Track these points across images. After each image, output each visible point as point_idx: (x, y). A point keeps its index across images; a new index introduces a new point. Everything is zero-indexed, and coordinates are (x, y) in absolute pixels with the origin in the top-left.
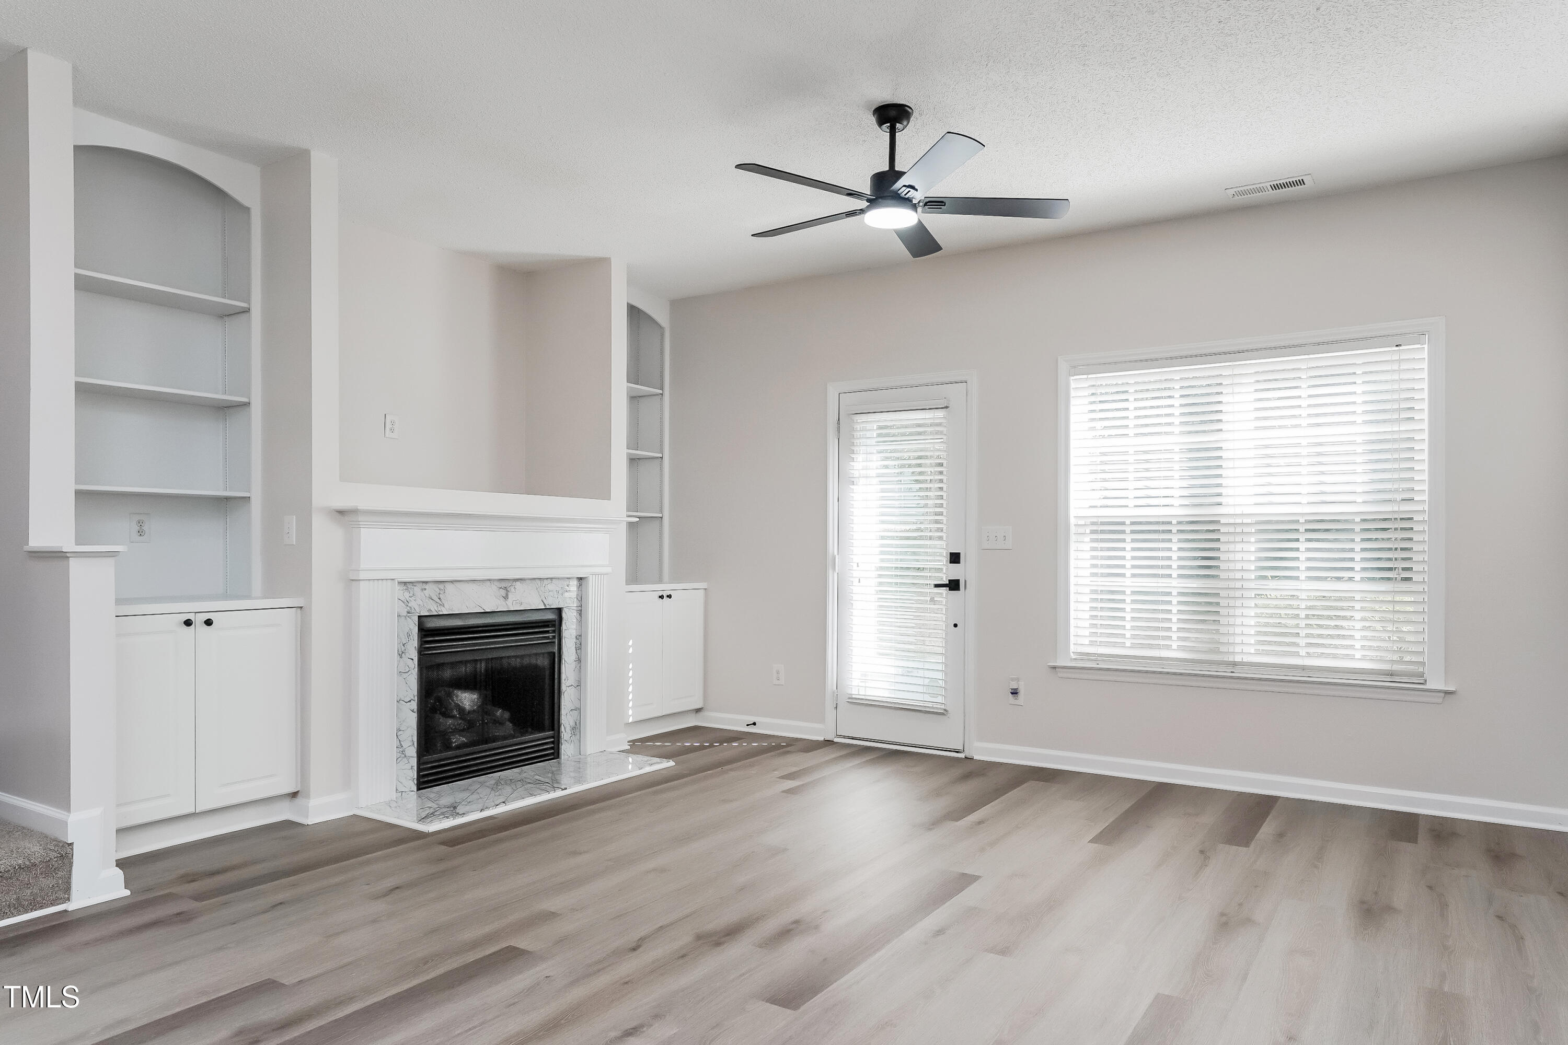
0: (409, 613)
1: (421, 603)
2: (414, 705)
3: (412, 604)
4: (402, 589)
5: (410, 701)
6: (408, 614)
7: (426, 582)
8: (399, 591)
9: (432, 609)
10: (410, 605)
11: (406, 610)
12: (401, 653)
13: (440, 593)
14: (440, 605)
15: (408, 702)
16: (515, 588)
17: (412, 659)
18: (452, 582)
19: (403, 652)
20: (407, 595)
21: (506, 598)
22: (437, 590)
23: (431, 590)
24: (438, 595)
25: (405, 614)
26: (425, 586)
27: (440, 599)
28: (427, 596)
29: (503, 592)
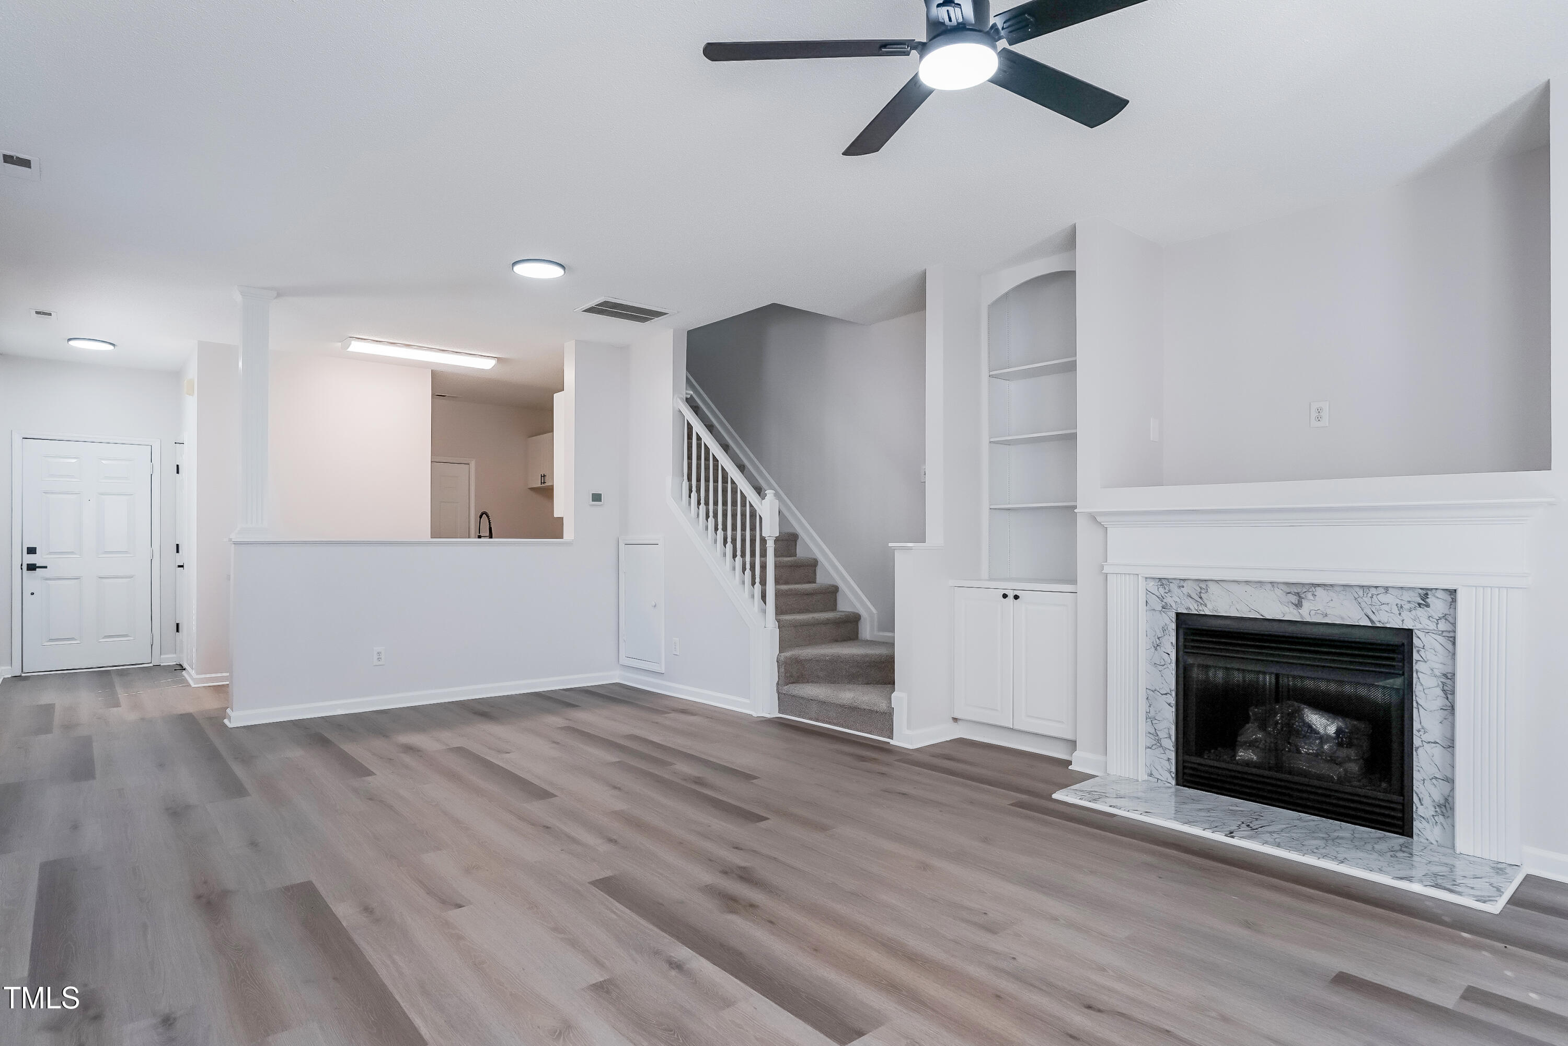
0: (1164, 608)
1: (1178, 600)
2: (1172, 699)
3: (1168, 600)
4: (1157, 584)
5: (1166, 694)
6: (1163, 610)
7: (1184, 580)
8: (1152, 585)
9: (1192, 607)
10: (1165, 600)
11: (1161, 605)
12: (1156, 646)
13: (1200, 592)
14: (1201, 604)
15: (1164, 694)
16: (1314, 595)
17: (1169, 654)
18: (1216, 581)
19: (1158, 645)
20: (1162, 590)
21: (1299, 605)
22: (1199, 590)
23: (1188, 588)
24: (1198, 594)
25: (1161, 609)
26: (1182, 583)
27: (1201, 598)
28: (1186, 594)
29: (1294, 599)
